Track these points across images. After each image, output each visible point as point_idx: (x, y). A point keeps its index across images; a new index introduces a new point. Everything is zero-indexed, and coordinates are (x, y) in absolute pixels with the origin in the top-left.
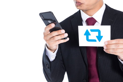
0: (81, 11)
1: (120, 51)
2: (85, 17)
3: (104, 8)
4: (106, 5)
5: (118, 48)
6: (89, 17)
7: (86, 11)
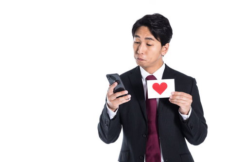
0: (141, 67)
1: (182, 102)
2: (144, 74)
3: (163, 67)
4: (165, 64)
5: (181, 99)
6: (149, 74)
7: (146, 68)
